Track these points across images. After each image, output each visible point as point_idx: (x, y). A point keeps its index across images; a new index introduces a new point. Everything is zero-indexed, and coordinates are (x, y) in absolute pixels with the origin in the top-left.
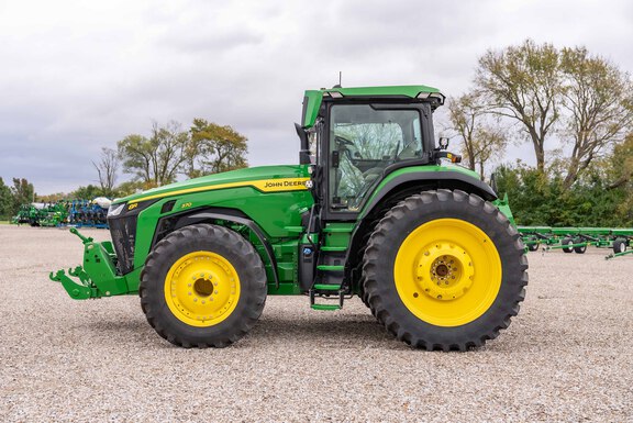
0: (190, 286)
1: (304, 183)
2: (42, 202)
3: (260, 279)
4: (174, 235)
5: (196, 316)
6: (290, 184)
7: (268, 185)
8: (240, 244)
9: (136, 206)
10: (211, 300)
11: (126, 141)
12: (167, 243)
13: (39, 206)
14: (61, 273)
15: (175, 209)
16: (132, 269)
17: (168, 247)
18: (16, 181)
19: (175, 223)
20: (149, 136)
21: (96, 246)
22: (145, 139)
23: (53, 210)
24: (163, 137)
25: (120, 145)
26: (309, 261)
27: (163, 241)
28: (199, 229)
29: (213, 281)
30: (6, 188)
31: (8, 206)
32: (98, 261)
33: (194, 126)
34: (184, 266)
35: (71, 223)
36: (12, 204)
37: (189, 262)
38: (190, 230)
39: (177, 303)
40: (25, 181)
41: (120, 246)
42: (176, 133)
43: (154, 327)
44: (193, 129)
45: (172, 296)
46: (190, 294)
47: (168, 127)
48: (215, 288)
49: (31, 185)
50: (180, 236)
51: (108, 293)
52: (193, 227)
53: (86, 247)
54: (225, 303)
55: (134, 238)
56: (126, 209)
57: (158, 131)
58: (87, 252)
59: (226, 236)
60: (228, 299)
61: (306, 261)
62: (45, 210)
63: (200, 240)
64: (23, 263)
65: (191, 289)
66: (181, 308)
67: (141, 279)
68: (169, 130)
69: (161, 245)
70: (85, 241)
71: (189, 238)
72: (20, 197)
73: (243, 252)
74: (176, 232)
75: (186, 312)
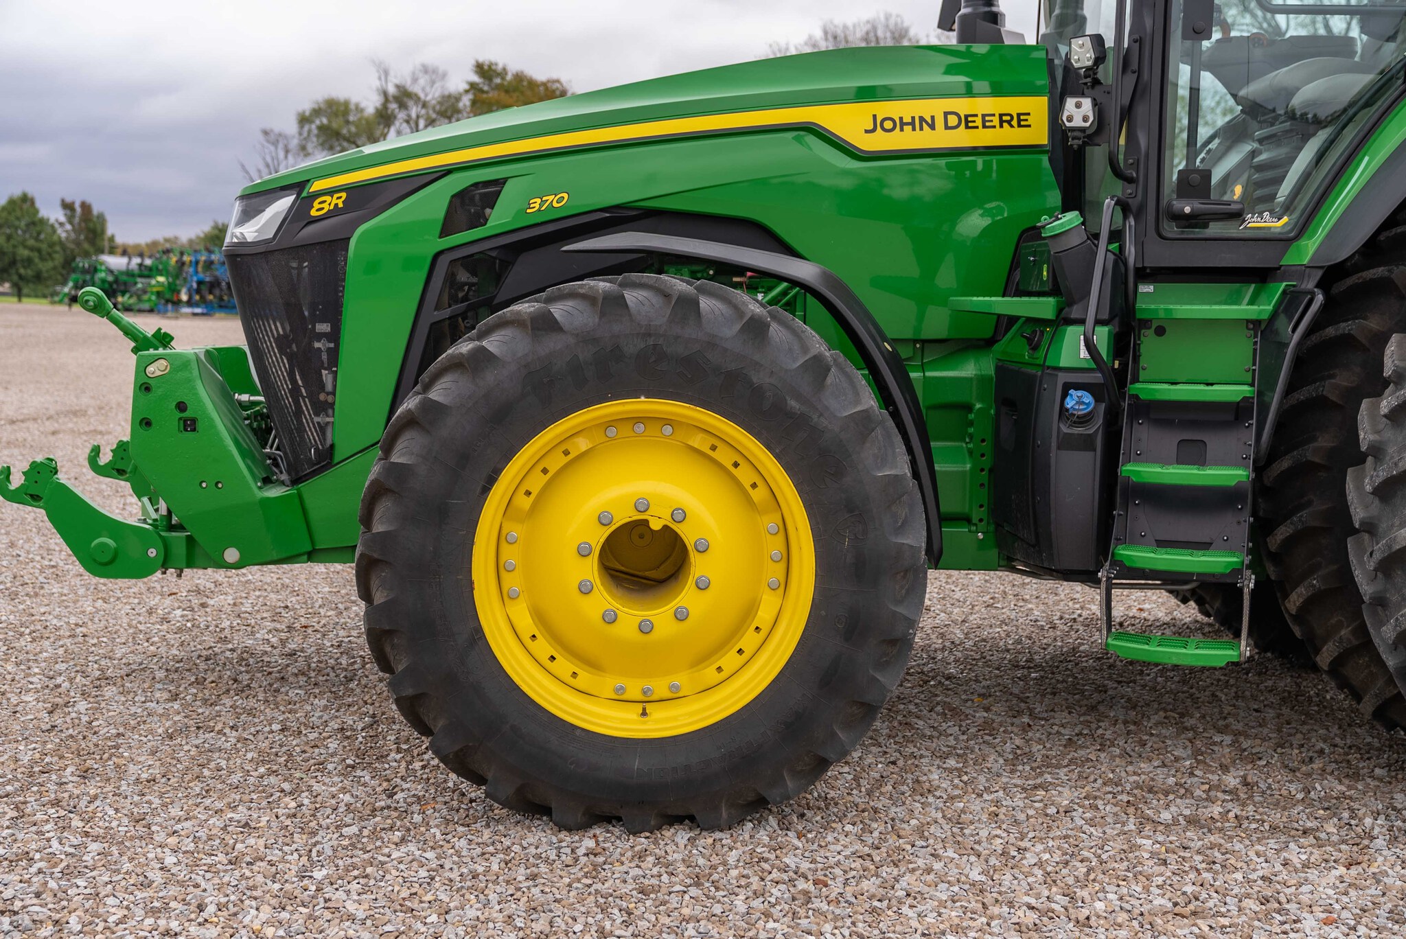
0: (584, 552)
1: (1021, 120)
2: (125, 253)
3: (901, 529)
4: (516, 322)
5: (607, 684)
6: (967, 122)
7: (877, 125)
8: (817, 368)
9: (339, 200)
10: (681, 616)
11: (317, 112)
12: (481, 358)
13: (116, 262)
14: (43, 472)
15: (500, 218)
16: (326, 459)
17: (490, 377)
18: (67, 206)
19: (498, 278)
20: (370, 103)
21: (179, 364)
22: (359, 110)
23: (146, 272)
24: (403, 106)
25: (303, 120)
26: (1086, 443)
27: (464, 347)
28: (631, 296)
29: (689, 534)
30: (43, 222)
31: (50, 264)
32: (190, 425)
33: (475, 78)
34: (556, 462)
35: (190, 303)
36: (59, 258)
37: (582, 444)
38: (590, 299)
39: (526, 624)
40: (86, 207)
41: (280, 366)
42: (433, 95)
43: (425, 730)
44: (473, 86)
45: (506, 596)
46: (585, 589)
47: (415, 80)
48: (699, 566)
49: (101, 219)
50: (544, 325)
51: (232, 555)
52: (602, 285)
53: (141, 369)
54: (736, 631)
55: (335, 336)
56: (299, 216)
57: (391, 90)
58: (144, 387)
59: (755, 329)
60: (750, 609)
61: (1067, 443)
62: (129, 273)
63: (632, 347)
64: (36, 402)
65: (590, 569)
66: (543, 648)
67: (367, 519)
68: (416, 89)
69: (457, 365)
70: (141, 343)
71: (586, 338)
72: (78, 243)
73: (831, 402)
74: (524, 308)
75: (564, 666)
